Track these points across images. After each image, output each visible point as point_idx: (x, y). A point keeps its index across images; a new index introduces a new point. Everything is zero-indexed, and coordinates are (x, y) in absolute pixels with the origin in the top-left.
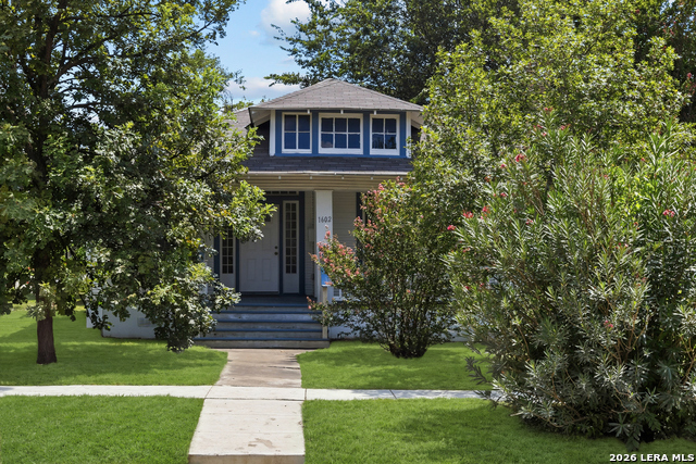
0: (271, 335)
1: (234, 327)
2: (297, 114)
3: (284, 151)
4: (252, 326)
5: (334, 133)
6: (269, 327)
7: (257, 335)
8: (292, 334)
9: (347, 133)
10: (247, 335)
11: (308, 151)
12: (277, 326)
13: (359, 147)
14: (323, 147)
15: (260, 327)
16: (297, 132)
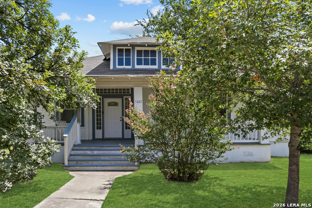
0: (107, 163)
1: (88, 158)
2: (124, 48)
3: (117, 67)
4: (98, 157)
5: (143, 58)
6: (107, 158)
7: (100, 163)
8: (119, 162)
9: (150, 58)
10: (95, 163)
11: (130, 67)
12: (111, 157)
13: (156, 65)
14: (137, 64)
15: (103, 158)
16: (124, 57)
